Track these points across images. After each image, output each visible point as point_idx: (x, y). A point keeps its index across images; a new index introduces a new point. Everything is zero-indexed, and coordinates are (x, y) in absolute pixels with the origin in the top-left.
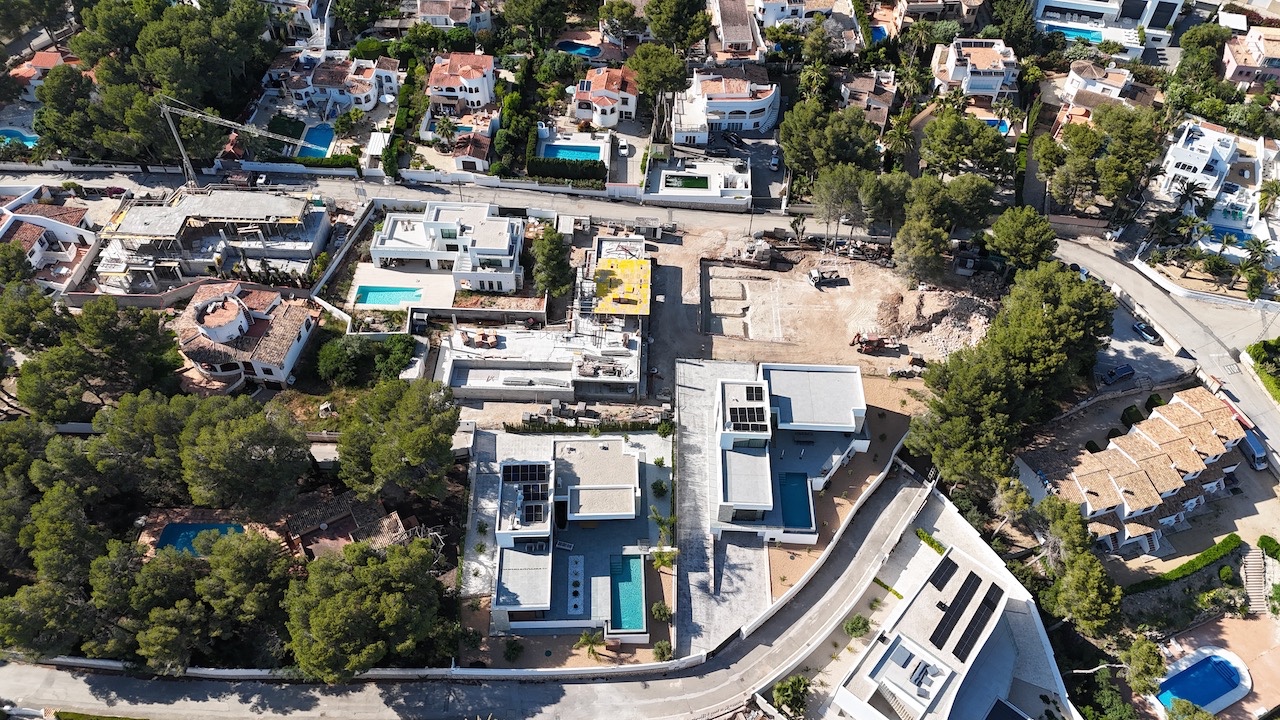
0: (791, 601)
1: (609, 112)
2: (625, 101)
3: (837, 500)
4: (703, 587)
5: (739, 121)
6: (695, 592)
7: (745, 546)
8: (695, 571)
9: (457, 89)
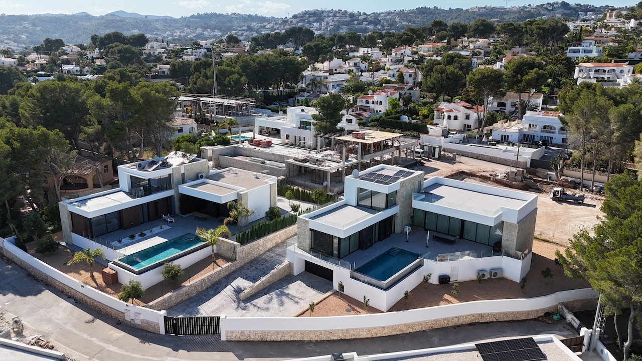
0: (310, 342)
1: (452, 118)
2: (468, 117)
3: (446, 296)
4: (238, 291)
5: (550, 135)
6: (228, 291)
7: (313, 287)
8: (246, 279)
9: (371, 102)
